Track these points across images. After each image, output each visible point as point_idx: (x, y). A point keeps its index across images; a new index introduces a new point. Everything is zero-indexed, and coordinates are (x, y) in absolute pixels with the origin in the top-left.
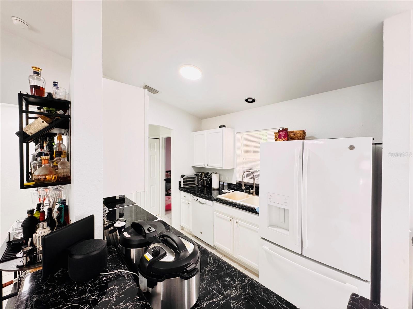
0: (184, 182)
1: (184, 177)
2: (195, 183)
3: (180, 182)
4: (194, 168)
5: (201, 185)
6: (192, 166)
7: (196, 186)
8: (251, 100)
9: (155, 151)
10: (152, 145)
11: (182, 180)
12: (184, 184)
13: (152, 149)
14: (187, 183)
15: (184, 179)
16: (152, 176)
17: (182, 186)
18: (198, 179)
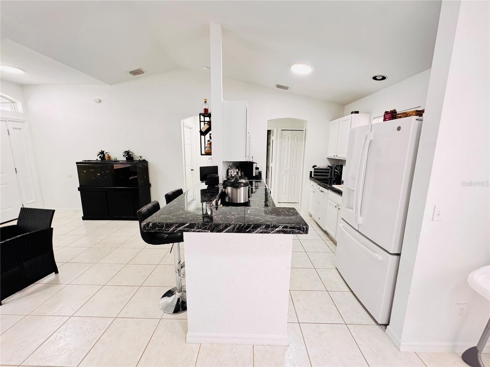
0: (314, 172)
1: (315, 168)
2: (328, 175)
3: (311, 172)
4: (329, 159)
5: (334, 178)
6: (327, 158)
7: (329, 178)
8: (381, 78)
9: (299, 142)
10: (295, 137)
11: (313, 170)
12: (314, 175)
13: (295, 141)
14: (319, 174)
15: (315, 169)
16: (294, 166)
17: (313, 176)
18: (331, 171)
